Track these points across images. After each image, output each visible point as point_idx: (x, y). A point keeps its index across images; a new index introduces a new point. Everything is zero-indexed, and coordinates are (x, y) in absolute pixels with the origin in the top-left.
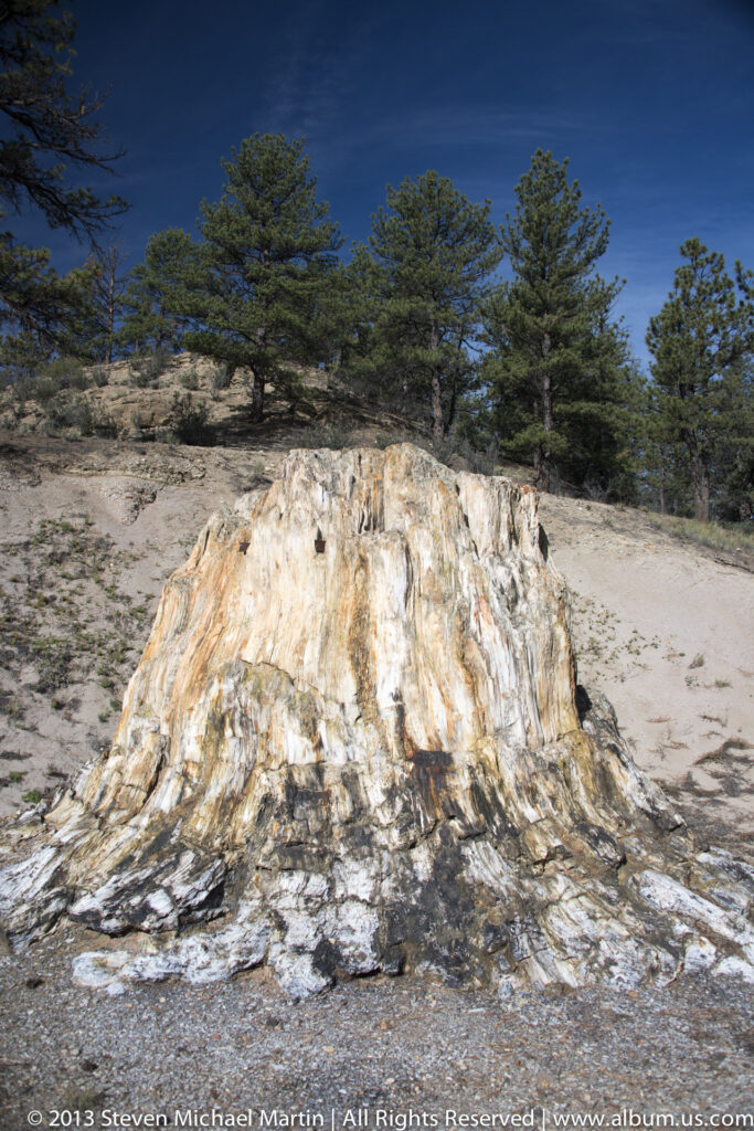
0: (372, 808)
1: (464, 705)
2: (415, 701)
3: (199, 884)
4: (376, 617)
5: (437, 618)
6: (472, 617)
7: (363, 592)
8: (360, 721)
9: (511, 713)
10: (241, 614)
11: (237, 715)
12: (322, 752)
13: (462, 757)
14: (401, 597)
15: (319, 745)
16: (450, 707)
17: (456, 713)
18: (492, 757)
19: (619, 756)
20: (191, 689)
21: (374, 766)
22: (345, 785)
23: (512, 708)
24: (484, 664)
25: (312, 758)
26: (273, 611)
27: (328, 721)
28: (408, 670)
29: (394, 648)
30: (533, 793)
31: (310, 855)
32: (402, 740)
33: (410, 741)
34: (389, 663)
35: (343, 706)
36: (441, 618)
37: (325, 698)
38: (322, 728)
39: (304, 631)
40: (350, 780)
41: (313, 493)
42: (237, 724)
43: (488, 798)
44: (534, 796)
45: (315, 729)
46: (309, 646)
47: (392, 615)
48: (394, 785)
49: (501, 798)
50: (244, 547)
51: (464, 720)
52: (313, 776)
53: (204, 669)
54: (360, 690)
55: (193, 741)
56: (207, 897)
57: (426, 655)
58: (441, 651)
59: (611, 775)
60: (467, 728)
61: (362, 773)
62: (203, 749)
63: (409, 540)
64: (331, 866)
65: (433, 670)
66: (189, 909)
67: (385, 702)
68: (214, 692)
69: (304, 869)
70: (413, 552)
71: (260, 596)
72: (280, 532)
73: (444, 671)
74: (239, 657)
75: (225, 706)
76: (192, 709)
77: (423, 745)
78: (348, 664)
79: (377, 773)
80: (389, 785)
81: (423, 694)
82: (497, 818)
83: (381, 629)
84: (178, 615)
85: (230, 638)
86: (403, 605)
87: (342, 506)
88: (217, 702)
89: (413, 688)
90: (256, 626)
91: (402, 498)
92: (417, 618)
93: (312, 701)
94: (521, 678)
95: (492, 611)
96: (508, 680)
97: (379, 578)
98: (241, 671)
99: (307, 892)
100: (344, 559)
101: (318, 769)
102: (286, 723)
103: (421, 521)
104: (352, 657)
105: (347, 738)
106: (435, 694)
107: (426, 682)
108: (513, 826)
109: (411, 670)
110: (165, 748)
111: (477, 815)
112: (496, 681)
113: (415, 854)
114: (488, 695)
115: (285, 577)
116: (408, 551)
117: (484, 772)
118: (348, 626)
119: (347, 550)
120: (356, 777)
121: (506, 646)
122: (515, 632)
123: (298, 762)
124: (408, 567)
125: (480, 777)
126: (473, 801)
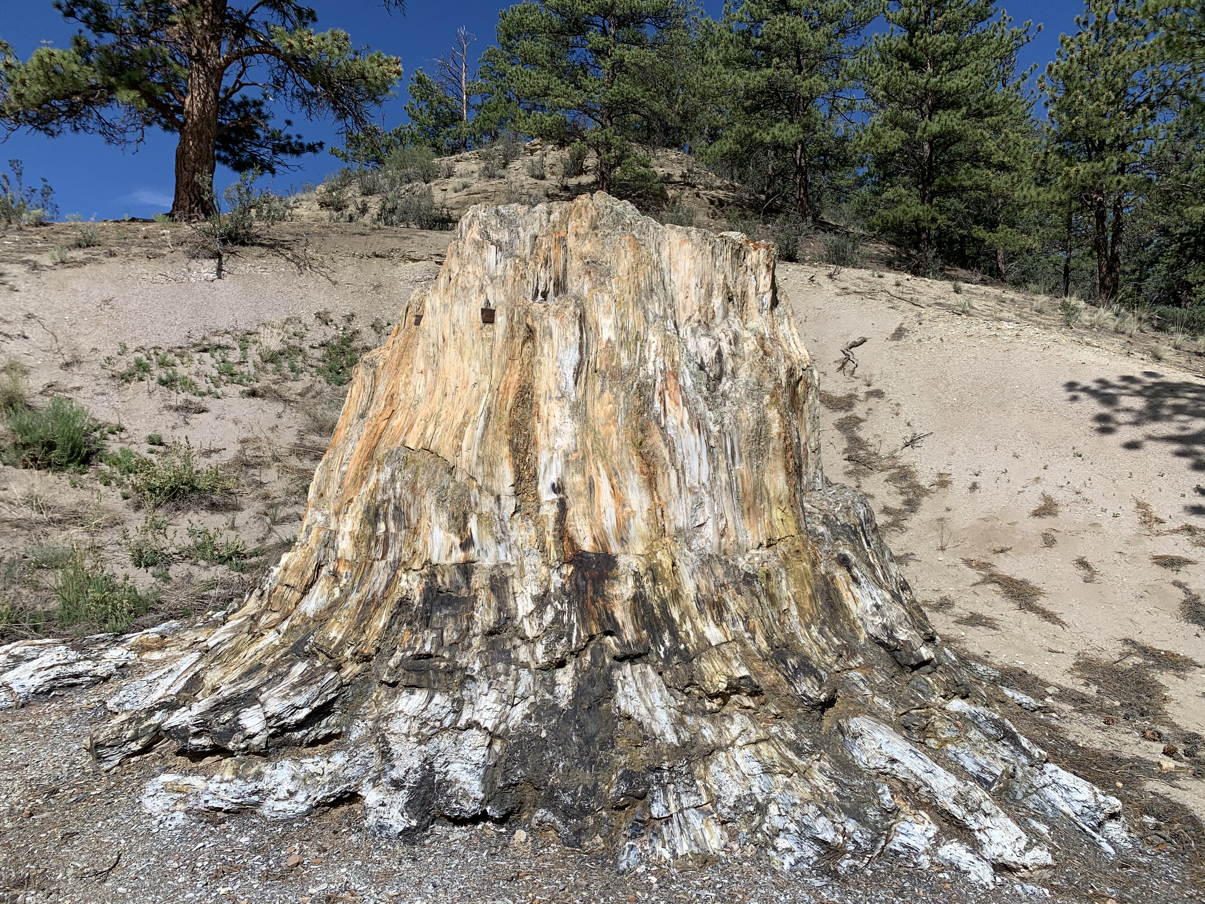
0: (519, 619)
1: (638, 499)
2: (579, 494)
3: (299, 700)
4: (539, 396)
5: (612, 397)
6: (657, 396)
7: (528, 368)
8: (517, 515)
9: (699, 511)
10: (411, 394)
11: (391, 507)
12: (472, 552)
13: (630, 561)
14: (570, 373)
15: (467, 544)
16: (621, 502)
17: (628, 509)
18: (667, 562)
19: (849, 570)
20: (355, 479)
21: (527, 568)
22: (492, 590)
23: (701, 504)
24: (665, 452)
25: (459, 556)
26: (438, 393)
27: (480, 515)
28: (572, 458)
29: (558, 432)
30: (719, 608)
31: (437, 671)
32: (561, 538)
33: (571, 540)
35: (498, 498)
36: (616, 397)
37: (480, 489)
38: (473, 524)
39: (467, 412)
40: (498, 584)
41: (485, 254)
42: (390, 517)
43: (657, 611)
44: (720, 614)
45: (466, 523)
46: (468, 430)
47: (556, 394)
48: (547, 591)
49: (675, 614)
50: (418, 319)
51: (638, 516)
52: (459, 578)
53: (370, 457)
54: (519, 479)
55: (347, 537)
57: (595, 441)
58: (614, 436)
59: (837, 591)
60: (641, 527)
61: (513, 576)
62: (355, 545)
63: (587, 307)
64: (462, 685)
65: (604, 457)
67: (547, 496)
68: (372, 482)
70: (590, 319)
71: (429, 375)
73: (615, 459)
74: (403, 443)
75: (379, 498)
77: (587, 545)
78: (505, 450)
79: (529, 576)
80: (541, 592)
81: (591, 487)
82: (666, 636)
83: (544, 410)
84: (364, 398)
85: (398, 422)
86: (572, 382)
87: (516, 269)
88: (373, 494)
89: (578, 478)
90: (423, 410)
91: (582, 257)
92: (589, 398)
93: (466, 492)
94: (715, 469)
95: (682, 389)
96: (697, 470)
97: (546, 351)
98: (401, 458)
99: (426, 714)
100: (512, 328)
101: (466, 569)
102: (433, 518)
103: (603, 284)
104: (511, 442)
105: (500, 534)
106: (604, 485)
107: (594, 471)
108: (686, 649)
109: (577, 458)
110: (328, 544)
111: (637, 631)
112: (681, 472)
113: (559, 673)
114: (670, 490)
115: (451, 352)
116: (582, 319)
117: (654, 580)
118: (509, 407)
119: (516, 318)
120: (505, 580)
121: (697, 431)
122: (710, 414)
123: (443, 561)
124: (581, 338)
125: (648, 585)
126: (635, 615)
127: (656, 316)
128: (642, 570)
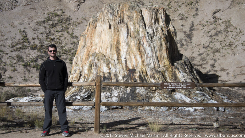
0: (120, 80)
1: (139, 59)
2: (129, 59)
3: (86, 94)
4: (121, 42)
5: (133, 41)
6: (142, 41)
7: (118, 37)
8: (118, 64)
9: (150, 61)
10: (95, 42)
11: (94, 64)
12: (111, 70)
13: (138, 70)
14: (126, 37)
15: (110, 69)
16: (136, 60)
17: (137, 61)
18: (145, 70)
19: (178, 70)
20: (86, 59)
21: (120, 72)
22: (115, 76)
23: (151, 60)
24: (144, 51)
25: (108, 71)
26: (101, 42)
27: (111, 64)
28: (127, 53)
29: (125, 48)
30: (154, 77)
31: (107, 89)
32: (126, 67)
33: (128, 67)
34: (123, 51)
35: (114, 61)
36: (134, 42)
37: (111, 59)
38: (110, 65)
39: (107, 46)
40: (116, 75)
41: (108, 15)
42: (94, 66)
43: (143, 78)
45: (109, 65)
46: (108, 49)
47: (124, 41)
48: (124, 76)
49: (146, 78)
50: (96, 27)
51: (139, 62)
52: (109, 75)
53: (88, 55)
54: (118, 57)
55: (86, 70)
56: (87, 97)
57: (131, 49)
58: (134, 49)
59: (176, 74)
60: (140, 64)
61: (118, 74)
62: (88, 71)
63: (128, 25)
64: (111, 91)
65: (133, 52)
66: (84, 99)
67: (123, 59)
68: (90, 59)
69: (106, 92)
70: (129, 27)
71: (99, 39)
72: (102, 24)
73: (135, 52)
74: (95, 52)
75: (92, 62)
76: (86, 63)
77: (131, 68)
78: (115, 52)
79: (121, 74)
80: (123, 76)
81: (131, 58)
82: (145, 81)
83: (122, 44)
84: (83, 43)
85: (93, 48)
86: (126, 39)
87: (115, 18)
88: (90, 62)
89: (128, 56)
90: (98, 45)
91: (127, 15)
92: (130, 42)
93: (108, 60)
94: (153, 53)
95: (146, 39)
96: (150, 54)
97: (121, 34)
98: (95, 55)
99: (106, 95)
100: (115, 29)
101: (110, 73)
102: (103, 65)
103: (131, 20)
104: (116, 50)
105: (115, 67)
106: (133, 57)
107: (131, 55)
109: (128, 53)
110: (81, 72)
111: (140, 81)
112: (147, 54)
113: (127, 89)
114: (145, 57)
115: (103, 34)
116: (128, 27)
117: (143, 73)
118: (115, 44)
119: (115, 28)
120: (117, 74)
121: (149, 47)
122: (152, 43)
123: (106, 72)
124: (128, 31)
125: (141, 74)
126: (139, 78)
127: (141, 26)
128: (140, 71)
